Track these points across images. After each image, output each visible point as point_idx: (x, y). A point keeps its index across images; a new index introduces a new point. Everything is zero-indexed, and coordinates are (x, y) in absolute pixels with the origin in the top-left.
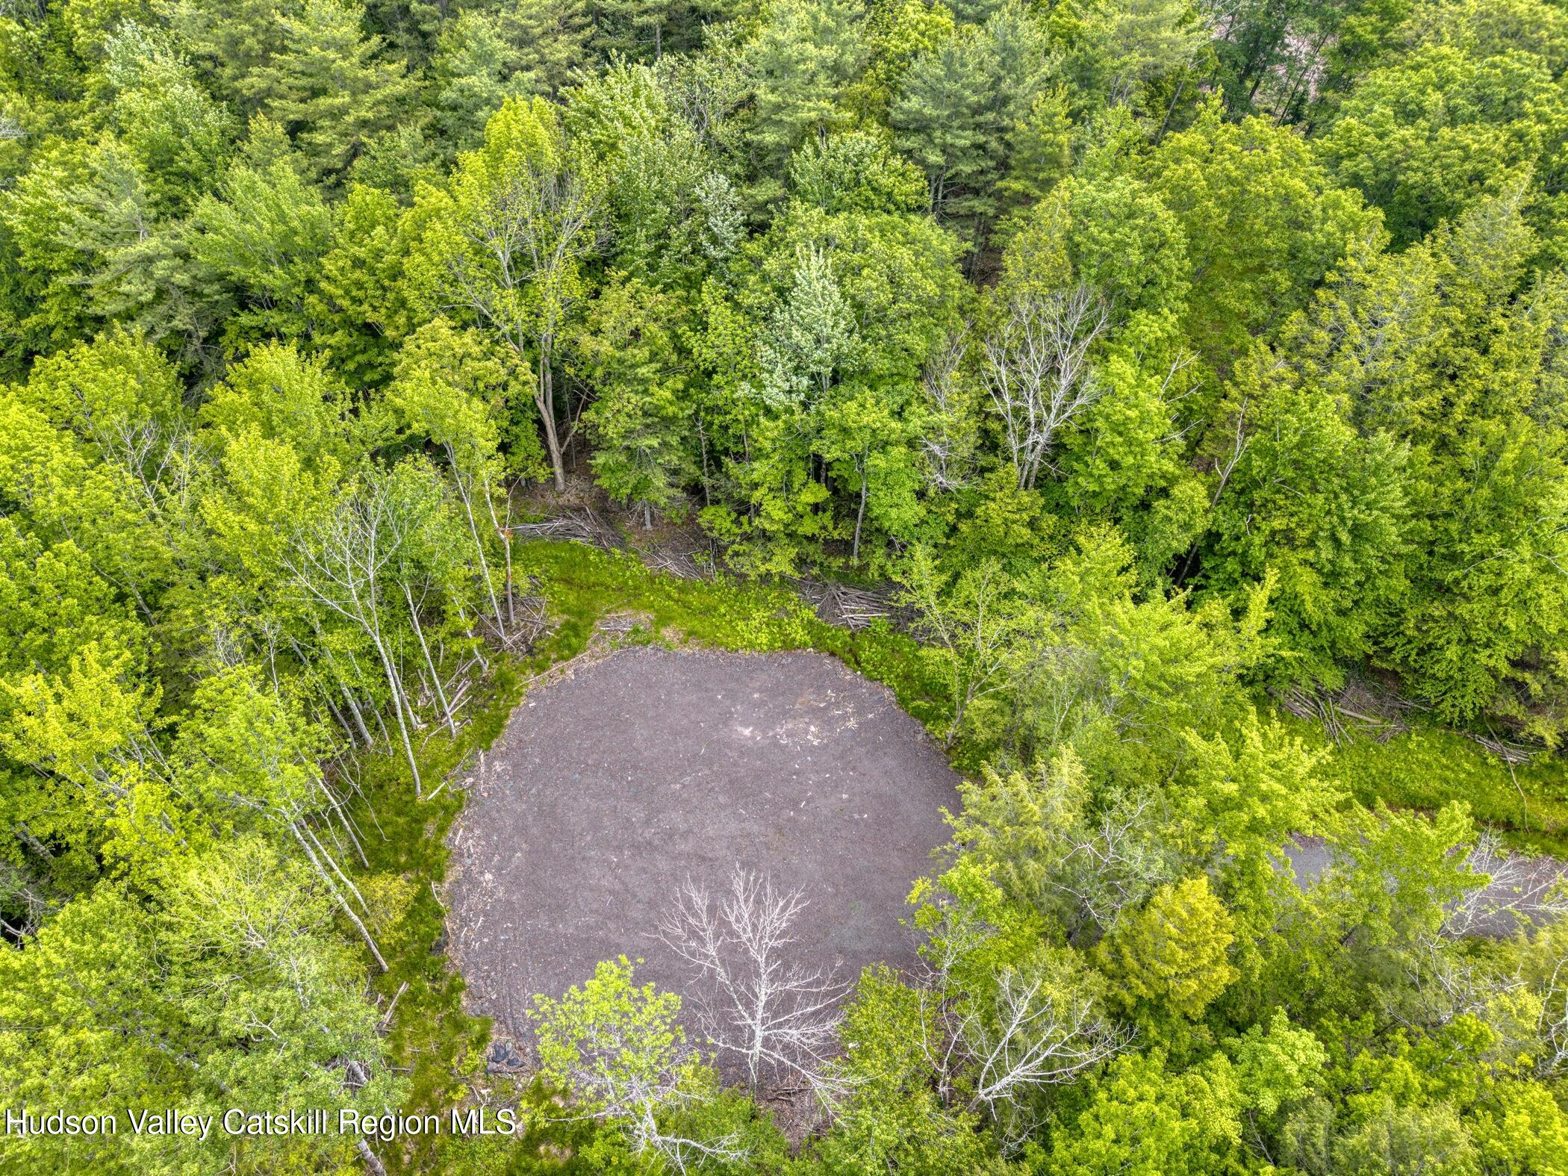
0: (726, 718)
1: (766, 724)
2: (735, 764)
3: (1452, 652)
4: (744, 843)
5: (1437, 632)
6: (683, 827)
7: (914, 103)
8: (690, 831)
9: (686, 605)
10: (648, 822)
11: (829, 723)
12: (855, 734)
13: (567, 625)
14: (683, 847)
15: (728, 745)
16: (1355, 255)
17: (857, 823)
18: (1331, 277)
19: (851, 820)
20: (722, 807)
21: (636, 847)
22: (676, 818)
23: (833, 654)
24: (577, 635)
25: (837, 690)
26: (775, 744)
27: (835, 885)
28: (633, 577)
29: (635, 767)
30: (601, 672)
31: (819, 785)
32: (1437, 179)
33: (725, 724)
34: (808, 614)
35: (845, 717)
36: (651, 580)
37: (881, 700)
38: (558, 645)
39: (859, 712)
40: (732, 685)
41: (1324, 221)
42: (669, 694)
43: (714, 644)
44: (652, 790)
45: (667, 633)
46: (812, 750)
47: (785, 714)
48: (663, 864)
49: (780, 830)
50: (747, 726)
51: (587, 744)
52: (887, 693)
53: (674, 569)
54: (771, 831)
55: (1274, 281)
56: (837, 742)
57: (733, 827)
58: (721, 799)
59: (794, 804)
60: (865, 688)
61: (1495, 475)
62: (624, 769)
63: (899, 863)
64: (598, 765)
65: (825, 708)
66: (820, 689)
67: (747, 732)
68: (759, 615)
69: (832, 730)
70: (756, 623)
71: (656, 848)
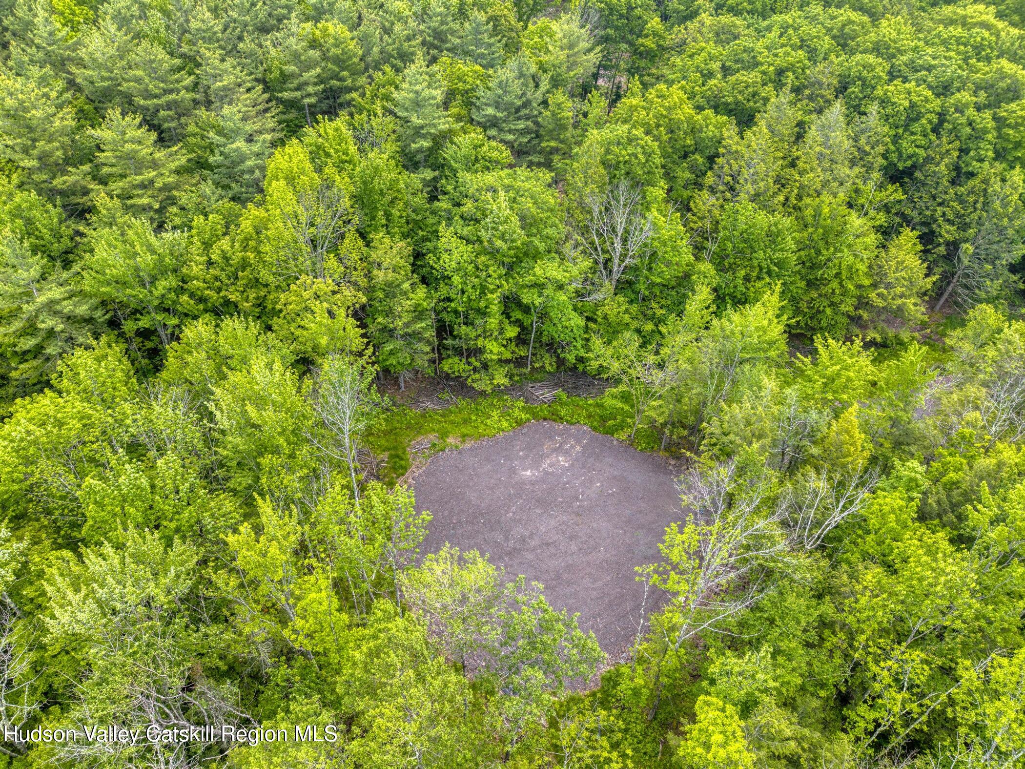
0: (513, 471)
1: (535, 465)
2: (533, 491)
3: (828, 311)
4: (564, 527)
5: (817, 305)
6: (527, 533)
7: (490, 111)
8: (532, 534)
9: (452, 422)
10: (507, 539)
11: (566, 453)
12: (583, 452)
13: (392, 457)
14: (533, 543)
15: (523, 483)
16: (729, 137)
17: (612, 495)
18: (722, 150)
19: (609, 495)
20: (541, 515)
21: (509, 554)
22: (519, 531)
23: (545, 419)
24: (402, 459)
25: (559, 435)
26: (547, 473)
27: (622, 528)
28: (411, 418)
29: (482, 514)
30: (429, 473)
31: (583, 484)
32: (740, 97)
33: (514, 473)
34: (520, 404)
35: (573, 447)
36: (423, 416)
37: (585, 432)
38: (394, 469)
39: (578, 441)
40: (504, 454)
41: (707, 126)
42: (474, 470)
43: (481, 436)
44: (498, 522)
45: (450, 440)
46: (567, 469)
47: (543, 457)
48: (529, 556)
49: (577, 514)
50: (526, 470)
51: (446, 513)
52: (585, 428)
53: (432, 406)
54: (573, 516)
55: (695, 159)
56: (577, 460)
57: (553, 523)
58: (538, 511)
59: (577, 499)
60: (573, 429)
61: (822, 222)
62: (476, 517)
63: (643, 505)
64: (460, 522)
65: (560, 446)
66: (551, 438)
67: (529, 473)
68: (495, 414)
69: (570, 455)
70: (496, 418)
71: (520, 550)
